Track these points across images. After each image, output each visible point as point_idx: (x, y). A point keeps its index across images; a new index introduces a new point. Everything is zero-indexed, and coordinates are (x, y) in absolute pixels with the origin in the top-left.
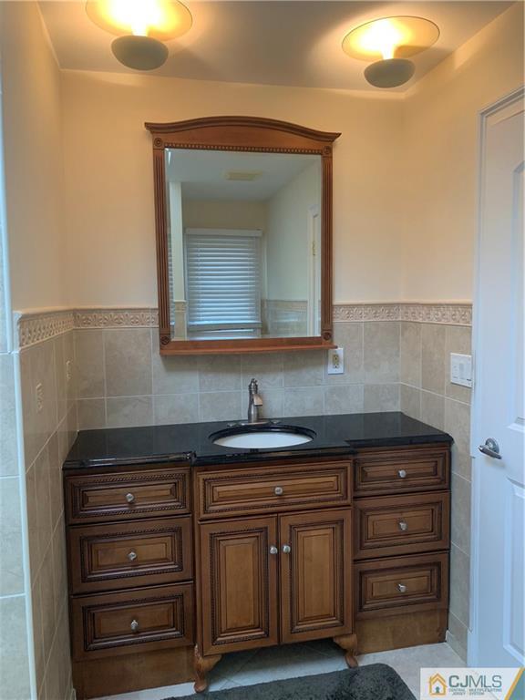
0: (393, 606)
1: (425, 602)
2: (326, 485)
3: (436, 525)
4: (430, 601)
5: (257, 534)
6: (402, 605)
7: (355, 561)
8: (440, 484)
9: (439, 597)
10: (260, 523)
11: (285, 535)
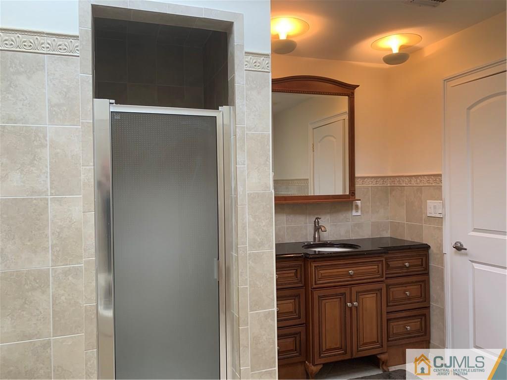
0: (403, 338)
1: (418, 336)
2: (373, 270)
3: (423, 294)
4: (422, 336)
5: (340, 297)
6: (408, 338)
7: (387, 313)
8: (425, 270)
9: (425, 334)
10: (342, 290)
11: (354, 297)
